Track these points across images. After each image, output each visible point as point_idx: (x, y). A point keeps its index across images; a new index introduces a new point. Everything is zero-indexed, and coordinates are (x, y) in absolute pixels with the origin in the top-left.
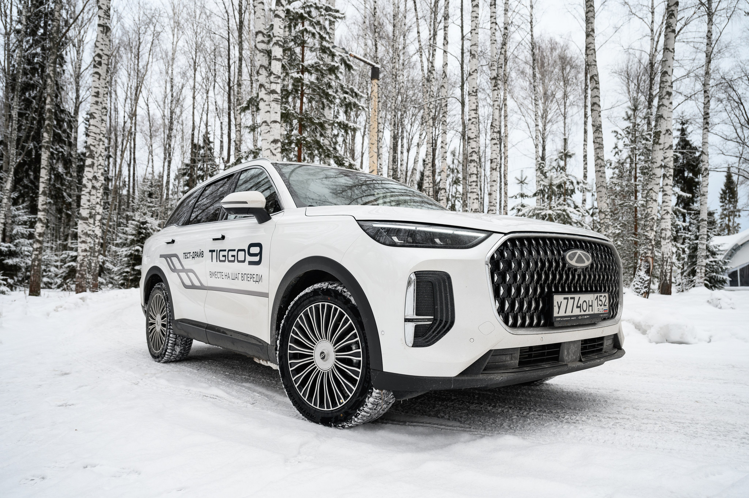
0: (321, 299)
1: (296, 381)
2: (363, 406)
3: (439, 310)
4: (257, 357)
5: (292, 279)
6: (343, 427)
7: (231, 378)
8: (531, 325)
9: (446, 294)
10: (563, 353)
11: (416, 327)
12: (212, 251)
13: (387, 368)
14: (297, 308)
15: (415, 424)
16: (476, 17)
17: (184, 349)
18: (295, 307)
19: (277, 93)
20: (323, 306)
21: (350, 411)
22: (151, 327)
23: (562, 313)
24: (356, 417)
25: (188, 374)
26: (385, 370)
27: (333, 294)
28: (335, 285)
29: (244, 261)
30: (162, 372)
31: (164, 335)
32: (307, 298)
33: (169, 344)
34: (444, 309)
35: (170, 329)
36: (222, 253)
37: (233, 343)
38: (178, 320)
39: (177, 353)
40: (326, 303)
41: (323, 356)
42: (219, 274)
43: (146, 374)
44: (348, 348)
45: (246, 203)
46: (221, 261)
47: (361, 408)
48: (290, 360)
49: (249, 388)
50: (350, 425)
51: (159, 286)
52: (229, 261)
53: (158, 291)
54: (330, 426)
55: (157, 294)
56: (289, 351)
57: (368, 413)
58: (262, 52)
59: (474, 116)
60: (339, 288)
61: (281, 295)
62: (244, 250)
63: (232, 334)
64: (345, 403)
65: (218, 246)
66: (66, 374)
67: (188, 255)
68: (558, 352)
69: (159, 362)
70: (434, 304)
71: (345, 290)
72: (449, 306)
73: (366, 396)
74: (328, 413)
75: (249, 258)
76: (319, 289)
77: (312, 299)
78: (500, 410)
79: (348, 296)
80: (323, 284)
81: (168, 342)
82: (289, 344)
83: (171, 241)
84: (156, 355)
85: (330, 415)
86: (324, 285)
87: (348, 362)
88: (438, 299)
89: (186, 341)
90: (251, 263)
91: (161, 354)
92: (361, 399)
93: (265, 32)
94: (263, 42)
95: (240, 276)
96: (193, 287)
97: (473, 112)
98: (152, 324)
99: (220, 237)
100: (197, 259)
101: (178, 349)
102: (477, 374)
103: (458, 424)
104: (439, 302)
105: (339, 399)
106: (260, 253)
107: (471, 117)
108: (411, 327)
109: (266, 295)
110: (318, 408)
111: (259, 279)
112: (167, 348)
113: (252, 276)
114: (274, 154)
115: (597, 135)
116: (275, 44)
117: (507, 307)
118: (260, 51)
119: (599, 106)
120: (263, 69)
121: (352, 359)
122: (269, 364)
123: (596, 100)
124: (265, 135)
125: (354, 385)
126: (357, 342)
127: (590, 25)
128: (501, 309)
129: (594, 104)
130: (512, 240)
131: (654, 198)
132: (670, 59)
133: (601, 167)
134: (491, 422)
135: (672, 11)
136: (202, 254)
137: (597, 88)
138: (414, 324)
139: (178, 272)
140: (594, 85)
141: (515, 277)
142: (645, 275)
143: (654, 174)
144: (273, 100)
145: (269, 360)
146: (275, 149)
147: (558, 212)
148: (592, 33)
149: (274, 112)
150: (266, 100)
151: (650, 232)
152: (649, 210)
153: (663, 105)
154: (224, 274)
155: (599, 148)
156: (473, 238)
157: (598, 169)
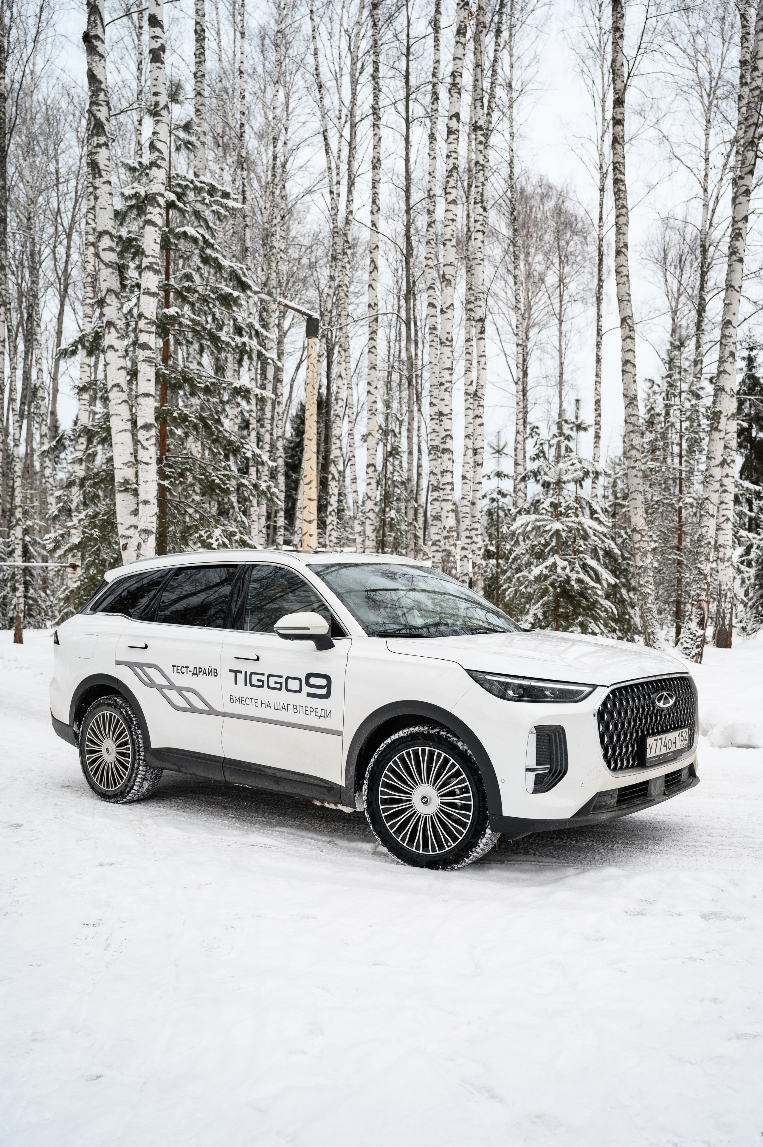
0: (421, 744)
1: (392, 826)
2: (475, 847)
3: (554, 759)
4: (318, 799)
5: (381, 721)
6: (452, 869)
8: (627, 767)
9: (560, 745)
10: (651, 789)
11: (537, 775)
12: (235, 672)
13: (506, 813)
14: (389, 752)
16: (453, 220)
18: (386, 750)
19: (150, 348)
20: (424, 751)
21: (461, 853)
22: (92, 756)
23: (653, 755)
24: (467, 858)
26: (504, 814)
27: (436, 739)
28: (437, 730)
29: (298, 692)
31: (125, 767)
32: (403, 742)
34: (559, 758)
35: (139, 759)
36: (255, 677)
37: (277, 783)
38: (158, 750)
39: (143, 790)
40: (427, 748)
41: (425, 800)
42: (248, 701)
44: (452, 793)
45: (308, 629)
46: (253, 686)
47: (474, 850)
48: (382, 805)
50: (459, 867)
51: (110, 701)
52: (269, 688)
53: (105, 707)
54: (437, 869)
55: (104, 712)
56: (380, 796)
57: (478, 854)
58: (111, 267)
59: (448, 378)
60: (443, 733)
61: (365, 735)
62: (299, 679)
63: (276, 772)
64: (453, 845)
65: (247, 667)
67: (184, 670)
68: (646, 789)
69: (116, 802)
70: (551, 753)
71: (449, 735)
72: (564, 755)
73: (479, 838)
74: (434, 857)
75: (306, 689)
76: (418, 733)
77: (410, 743)
78: (584, 844)
79: (454, 742)
80: (421, 729)
82: (380, 789)
83: (142, 645)
84: (107, 794)
85: (437, 859)
86: (424, 729)
87: (453, 805)
88: (555, 749)
90: (309, 695)
91: (119, 793)
92: (473, 840)
93: (114, 232)
94: (111, 249)
95: (291, 708)
96: (193, 709)
97: (448, 372)
98: (93, 752)
99: (254, 657)
100: (201, 676)
102: (587, 814)
103: (554, 860)
104: (554, 753)
105: (447, 841)
106: (329, 686)
107: (443, 380)
108: (531, 776)
109: (340, 733)
110: (421, 852)
111: (327, 714)
113: (314, 710)
114: (144, 448)
115: (630, 411)
116: (147, 267)
117: (610, 753)
118: (107, 265)
119: (634, 366)
120: (113, 296)
121: (459, 803)
122: (340, 807)
123: (629, 356)
124: (117, 407)
125: (465, 828)
126: (466, 787)
127: (621, 236)
128: (605, 756)
129: (626, 362)
130: (613, 692)
131: (711, 512)
132: (735, 302)
133: (636, 461)
134: (583, 856)
135: (740, 229)
136: (214, 672)
137: (632, 338)
138: (535, 773)
139: (160, 688)
140: (628, 333)
141: (616, 726)
142: (697, 628)
143: (711, 476)
144: (144, 361)
145: (341, 803)
146: (147, 440)
147: (570, 524)
148: (623, 250)
149: (144, 379)
150: (120, 349)
151: (705, 563)
152: (704, 530)
153: (725, 372)
154: (259, 701)
155: (632, 431)
156: (581, 692)
157: (632, 465)
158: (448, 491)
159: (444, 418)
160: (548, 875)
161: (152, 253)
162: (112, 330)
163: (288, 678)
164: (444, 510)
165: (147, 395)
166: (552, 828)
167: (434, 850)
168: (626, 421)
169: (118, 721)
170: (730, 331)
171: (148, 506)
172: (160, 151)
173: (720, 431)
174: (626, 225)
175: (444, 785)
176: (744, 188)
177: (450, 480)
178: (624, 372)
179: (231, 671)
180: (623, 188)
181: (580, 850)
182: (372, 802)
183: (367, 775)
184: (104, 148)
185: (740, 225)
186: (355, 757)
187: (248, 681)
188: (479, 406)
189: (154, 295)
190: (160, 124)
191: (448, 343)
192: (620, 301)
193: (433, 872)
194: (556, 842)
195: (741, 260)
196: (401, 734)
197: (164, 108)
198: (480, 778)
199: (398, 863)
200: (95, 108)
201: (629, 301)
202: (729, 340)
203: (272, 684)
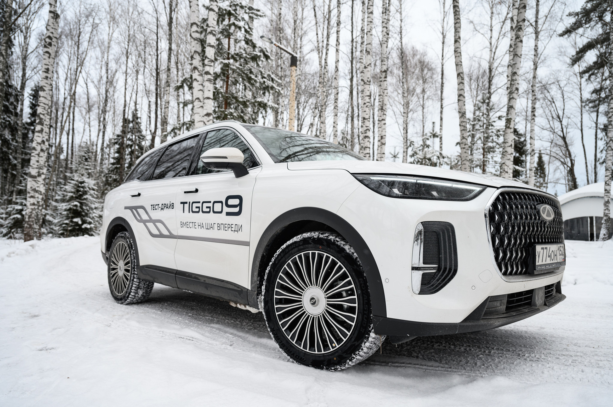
0: (312, 248)
1: (284, 325)
2: (358, 350)
3: (443, 259)
4: (233, 301)
5: (278, 229)
6: (336, 370)
7: (196, 319)
8: (516, 274)
9: (450, 243)
10: (535, 299)
11: (424, 275)
12: (184, 203)
13: (390, 314)
14: (284, 255)
15: (397, 364)
16: (371, 22)
17: (146, 292)
18: (282, 254)
19: (210, 74)
20: (314, 254)
21: (344, 355)
22: (113, 272)
23: (540, 263)
24: (350, 360)
25: (154, 316)
26: (388, 316)
27: (325, 243)
28: (327, 235)
29: (221, 212)
30: (128, 313)
31: (127, 279)
32: (296, 247)
33: (133, 288)
34: (448, 258)
35: (134, 274)
36: (195, 205)
37: (207, 288)
38: (143, 266)
39: (140, 296)
40: (317, 252)
41: (314, 302)
42: (191, 224)
43: (114, 316)
44: (339, 295)
45: (226, 158)
46: (193, 212)
47: (357, 353)
48: (276, 304)
49: (219, 329)
50: (343, 368)
51: (123, 235)
52: (203, 212)
53: (121, 239)
54: (322, 369)
55: (120, 242)
56: (275, 296)
57: (362, 357)
60: (332, 238)
61: (265, 243)
62: (221, 202)
63: (206, 279)
64: (338, 347)
65: (191, 198)
66: (35, 316)
67: (157, 207)
68: (531, 298)
69: (122, 303)
70: (439, 253)
71: (337, 239)
72: (453, 255)
73: (363, 341)
74: (319, 357)
75: (226, 209)
76: (309, 238)
77: (302, 247)
79: (342, 246)
80: (313, 234)
81: (132, 286)
82: (276, 289)
83: (137, 194)
84: (118, 297)
85: (322, 359)
86: (315, 235)
87: (339, 307)
88: (443, 248)
89: (148, 285)
90: (228, 214)
91: (124, 297)
92: (357, 343)
93: (199, 24)
94: (197, 32)
95: (216, 226)
96: (161, 236)
98: (114, 269)
99: (194, 190)
100: (165, 209)
101: (140, 292)
102: (478, 320)
103: (437, 364)
104: (443, 251)
105: (332, 342)
106: (240, 205)
108: (418, 275)
109: (247, 244)
110: (308, 351)
111: (238, 229)
112: (131, 292)
113: (230, 226)
115: (462, 119)
116: (210, 33)
117: (501, 255)
118: (195, 39)
119: (464, 97)
120: (197, 55)
121: (346, 305)
122: (248, 308)
123: (462, 92)
124: (197, 109)
125: (349, 330)
126: (352, 289)
127: (457, 33)
128: (497, 258)
129: (460, 95)
130: (502, 194)
131: (506, 170)
132: (518, 63)
133: (465, 145)
134: (464, 361)
135: (521, 25)
136: (172, 206)
137: (463, 83)
138: (421, 273)
139: (144, 222)
140: (460, 80)
141: (506, 229)
143: (506, 151)
144: (207, 80)
145: (248, 305)
146: (208, 122)
148: (458, 40)
149: (207, 90)
150: (200, 80)
153: (513, 98)
154: (196, 224)
155: (464, 130)
156: (470, 191)
157: (463, 146)
159: (365, 121)
161: (212, 25)
162: (196, 71)
163: (215, 202)
165: (208, 98)
166: (441, 333)
168: (460, 125)
169: (126, 247)
170: (516, 77)
173: (511, 128)
174: (460, 27)
175: (331, 287)
176: (523, 5)
177: (368, 152)
178: (459, 100)
179: (181, 203)
180: (458, 10)
181: (460, 354)
182: (268, 302)
183: (265, 278)
185: (521, 23)
186: (258, 264)
187: (191, 208)
188: (384, 114)
189: (213, 46)
191: (368, 83)
192: (457, 65)
193: (318, 371)
194: (436, 346)
195: (521, 41)
196: (296, 239)
198: (365, 282)
199: (288, 361)
201: (461, 65)
202: (515, 82)
203: (205, 209)
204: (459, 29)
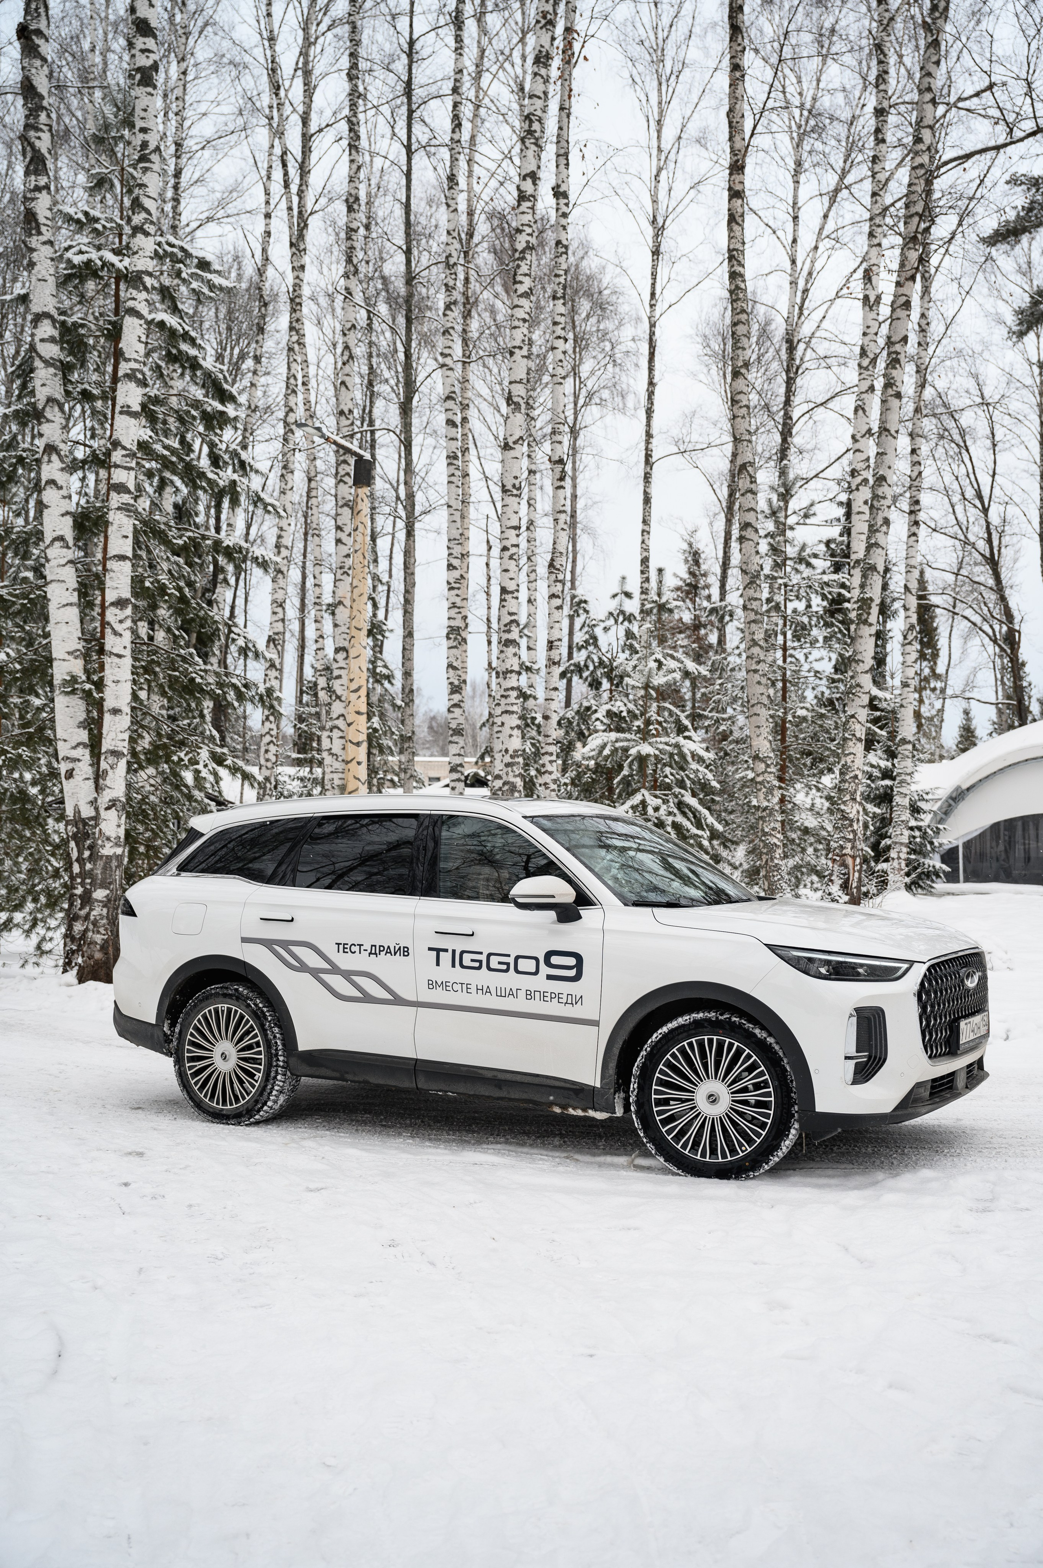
0: (707, 1032)
1: (669, 1132)
2: (775, 1151)
3: (874, 1046)
4: (557, 1105)
6: (748, 1178)
8: (940, 1056)
9: (879, 1027)
10: (956, 1082)
11: (856, 1064)
12: (438, 950)
13: (820, 1108)
14: (664, 1043)
16: (525, 320)
18: (661, 1042)
19: (129, 492)
20: (710, 1040)
21: (758, 1159)
22: (197, 1065)
23: (962, 1041)
24: (766, 1164)
26: (815, 1109)
27: (726, 1027)
28: (728, 1016)
29: (533, 974)
32: (683, 1031)
33: (274, 1093)
34: (878, 1045)
37: (500, 1087)
38: (310, 1052)
39: (276, 1108)
40: (715, 1038)
42: (457, 986)
44: (745, 1090)
45: (553, 897)
46: (464, 967)
47: (774, 1154)
48: (656, 1106)
50: (756, 1175)
52: (491, 970)
54: (729, 1178)
55: (219, 1005)
56: (653, 1096)
57: (780, 1157)
58: (52, 365)
59: (514, 541)
60: (736, 1020)
61: (630, 1025)
62: (535, 958)
63: (498, 1074)
64: (749, 1150)
65: (457, 944)
67: (355, 948)
68: (952, 1081)
69: (235, 1124)
70: (870, 1039)
71: (743, 1021)
72: (883, 1042)
73: (780, 1140)
74: (725, 1165)
76: (703, 1019)
77: (692, 1031)
80: (707, 1014)
82: (654, 1087)
83: (281, 917)
84: (226, 1113)
85: (729, 1167)
86: (711, 1015)
87: (750, 1103)
88: (874, 1035)
91: (244, 1110)
92: (774, 1143)
95: (522, 994)
96: (367, 998)
97: (513, 532)
98: (198, 1059)
99: (465, 932)
100: (382, 956)
102: (907, 1108)
104: (874, 1038)
105: (741, 1146)
106: (579, 966)
107: (508, 544)
108: (851, 1064)
109: (596, 1023)
110: (708, 1160)
111: (575, 1001)
112: (268, 1100)
113: (556, 996)
114: (116, 633)
115: (751, 592)
116: (126, 375)
117: (927, 1037)
118: (47, 363)
119: (756, 531)
120: (56, 409)
121: (757, 1100)
122: (591, 1113)
123: (750, 518)
124: (59, 570)
125: (763, 1129)
126: (765, 1082)
127: (740, 352)
128: (923, 1041)
129: (745, 526)
130: (929, 968)
131: (858, 735)
132: (890, 451)
133: (758, 662)
134: (877, 1161)
135: (898, 353)
136: (404, 951)
137: (753, 493)
138: (853, 1062)
139: (315, 973)
140: (748, 486)
141: (932, 1007)
142: (840, 893)
143: (858, 685)
144: (119, 509)
145: (592, 1108)
146: (121, 622)
147: (661, 746)
148: (743, 371)
149: (119, 535)
150: (64, 485)
151: (850, 804)
152: (849, 759)
153: (876, 545)
154: (473, 987)
155: (754, 621)
156: (898, 969)
157: (754, 667)
158: (512, 700)
159: (508, 597)
160: (858, 1180)
161: (135, 356)
162: (54, 457)
163: (517, 957)
164: (507, 726)
165: (122, 558)
167: (724, 1156)
168: (745, 607)
169: (242, 1017)
170: (882, 490)
171: (118, 717)
172: (148, 212)
173: (871, 625)
175: (735, 1081)
176: (904, 299)
177: (515, 685)
178: (742, 539)
179: (430, 949)
180: (742, 286)
182: (642, 1103)
183: (635, 1070)
184: (44, 192)
185: (898, 348)
186: (616, 1051)
187: (457, 960)
189: (135, 415)
190: (149, 174)
191: (515, 492)
192: (737, 441)
193: (724, 1182)
195: (898, 396)
196: (681, 1021)
197: (154, 151)
198: (785, 1071)
200: (32, 133)
201: (749, 442)
202: (882, 502)
203: (494, 965)
204: (744, 340)
